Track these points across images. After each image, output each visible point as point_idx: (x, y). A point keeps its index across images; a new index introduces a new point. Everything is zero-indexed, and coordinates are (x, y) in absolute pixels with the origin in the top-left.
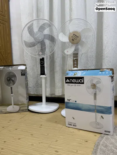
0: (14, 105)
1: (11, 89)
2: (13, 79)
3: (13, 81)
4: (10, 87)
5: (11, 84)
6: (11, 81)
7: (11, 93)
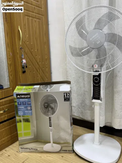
0: (54, 143)
1: (50, 120)
2: (52, 105)
3: (52, 108)
4: (48, 117)
5: (49, 114)
6: (50, 109)
7: (50, 126)
